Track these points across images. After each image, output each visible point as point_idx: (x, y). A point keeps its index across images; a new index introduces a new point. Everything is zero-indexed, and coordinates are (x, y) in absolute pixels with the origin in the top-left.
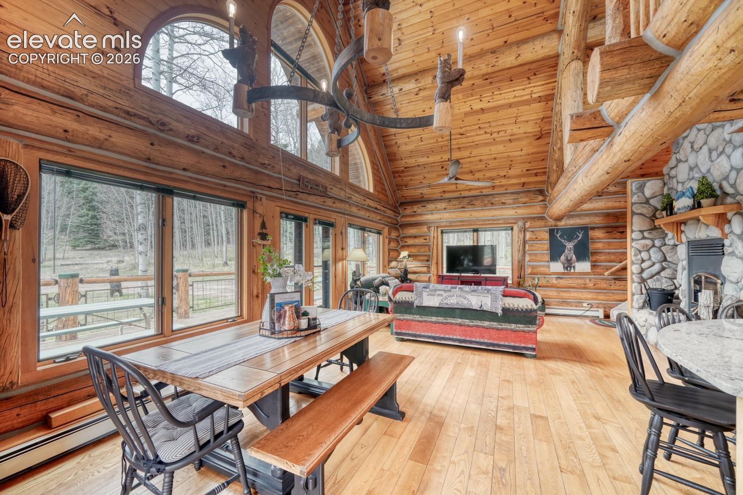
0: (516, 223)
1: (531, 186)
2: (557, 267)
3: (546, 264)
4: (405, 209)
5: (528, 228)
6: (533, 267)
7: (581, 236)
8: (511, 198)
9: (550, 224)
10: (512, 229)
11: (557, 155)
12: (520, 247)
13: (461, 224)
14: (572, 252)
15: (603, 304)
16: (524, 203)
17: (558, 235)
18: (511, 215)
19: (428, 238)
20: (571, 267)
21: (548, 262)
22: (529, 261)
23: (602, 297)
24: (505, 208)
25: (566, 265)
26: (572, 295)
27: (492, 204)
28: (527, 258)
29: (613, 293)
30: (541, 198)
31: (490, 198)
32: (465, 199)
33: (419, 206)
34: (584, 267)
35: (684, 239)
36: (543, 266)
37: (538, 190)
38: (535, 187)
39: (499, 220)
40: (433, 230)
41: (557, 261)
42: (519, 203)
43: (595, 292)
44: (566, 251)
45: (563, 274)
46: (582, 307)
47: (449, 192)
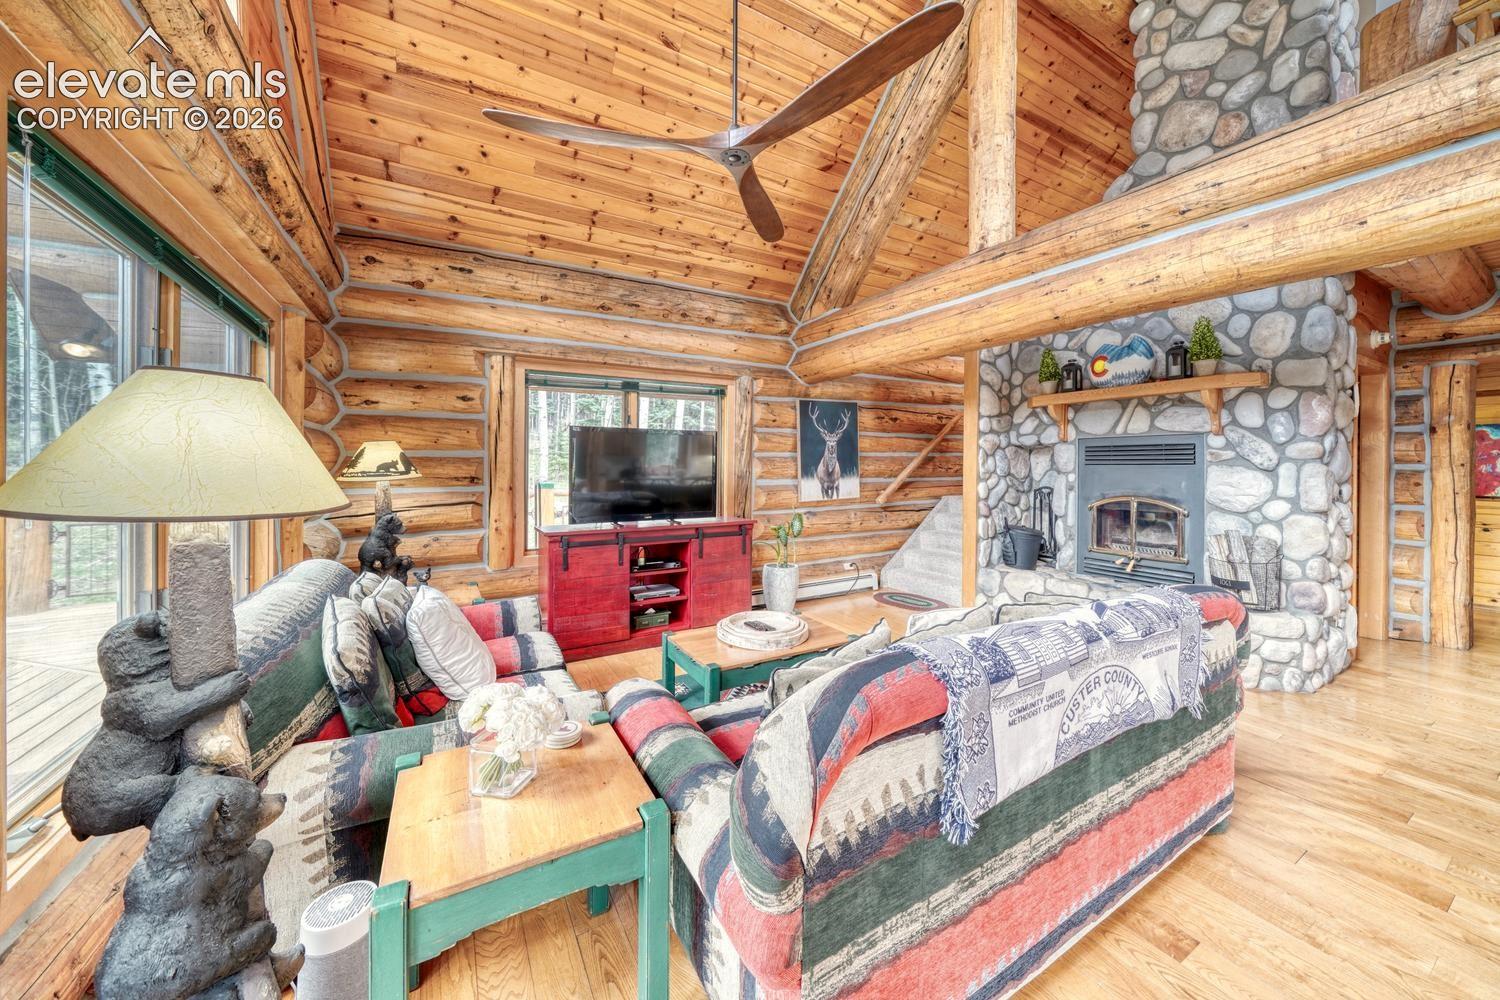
0: (733, 378)
1: (765, 293)
2: (811, 489)
3: (789, 482)
4: (370, 260)
5: (758, 394)
6: (770, 492)
7: (847, 420)
8: (727, 309)
9: (798, 389)
10: (721, 393)
11: (875, 221)
12: (743, 441)
13: (600, 359)
14: (834, 455)
15: (870, 559)
16: (751, 331)
17: (814, 417)
18: (721, 356)
19: (475, 394)
20: (832, 488)
21: (796, 477)
22: (761, 477)
23: (867, 546)
24: (710, 334)
25: (826, 485)
26: (831, 547)
27: (684, 315)
28: (757, 469)
29: (880, 536)
30: (783, 325)
31: (680, 298)
32: (611, 282)
33: (443, 264)
34: (849, 487)
35: (1072, 434)
36: (786, 488)
37: (777, 306)
38: (770, 297)
39: (698, 363)
40: (498, 367)
41: (812, 476)
42: (741, 327)
43: (859, 538)
44: (826, 453)
45: (818, 504)
46: (844, 571)
47: (560, 244)
